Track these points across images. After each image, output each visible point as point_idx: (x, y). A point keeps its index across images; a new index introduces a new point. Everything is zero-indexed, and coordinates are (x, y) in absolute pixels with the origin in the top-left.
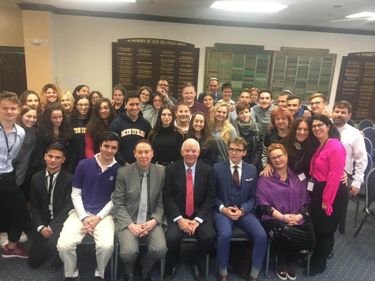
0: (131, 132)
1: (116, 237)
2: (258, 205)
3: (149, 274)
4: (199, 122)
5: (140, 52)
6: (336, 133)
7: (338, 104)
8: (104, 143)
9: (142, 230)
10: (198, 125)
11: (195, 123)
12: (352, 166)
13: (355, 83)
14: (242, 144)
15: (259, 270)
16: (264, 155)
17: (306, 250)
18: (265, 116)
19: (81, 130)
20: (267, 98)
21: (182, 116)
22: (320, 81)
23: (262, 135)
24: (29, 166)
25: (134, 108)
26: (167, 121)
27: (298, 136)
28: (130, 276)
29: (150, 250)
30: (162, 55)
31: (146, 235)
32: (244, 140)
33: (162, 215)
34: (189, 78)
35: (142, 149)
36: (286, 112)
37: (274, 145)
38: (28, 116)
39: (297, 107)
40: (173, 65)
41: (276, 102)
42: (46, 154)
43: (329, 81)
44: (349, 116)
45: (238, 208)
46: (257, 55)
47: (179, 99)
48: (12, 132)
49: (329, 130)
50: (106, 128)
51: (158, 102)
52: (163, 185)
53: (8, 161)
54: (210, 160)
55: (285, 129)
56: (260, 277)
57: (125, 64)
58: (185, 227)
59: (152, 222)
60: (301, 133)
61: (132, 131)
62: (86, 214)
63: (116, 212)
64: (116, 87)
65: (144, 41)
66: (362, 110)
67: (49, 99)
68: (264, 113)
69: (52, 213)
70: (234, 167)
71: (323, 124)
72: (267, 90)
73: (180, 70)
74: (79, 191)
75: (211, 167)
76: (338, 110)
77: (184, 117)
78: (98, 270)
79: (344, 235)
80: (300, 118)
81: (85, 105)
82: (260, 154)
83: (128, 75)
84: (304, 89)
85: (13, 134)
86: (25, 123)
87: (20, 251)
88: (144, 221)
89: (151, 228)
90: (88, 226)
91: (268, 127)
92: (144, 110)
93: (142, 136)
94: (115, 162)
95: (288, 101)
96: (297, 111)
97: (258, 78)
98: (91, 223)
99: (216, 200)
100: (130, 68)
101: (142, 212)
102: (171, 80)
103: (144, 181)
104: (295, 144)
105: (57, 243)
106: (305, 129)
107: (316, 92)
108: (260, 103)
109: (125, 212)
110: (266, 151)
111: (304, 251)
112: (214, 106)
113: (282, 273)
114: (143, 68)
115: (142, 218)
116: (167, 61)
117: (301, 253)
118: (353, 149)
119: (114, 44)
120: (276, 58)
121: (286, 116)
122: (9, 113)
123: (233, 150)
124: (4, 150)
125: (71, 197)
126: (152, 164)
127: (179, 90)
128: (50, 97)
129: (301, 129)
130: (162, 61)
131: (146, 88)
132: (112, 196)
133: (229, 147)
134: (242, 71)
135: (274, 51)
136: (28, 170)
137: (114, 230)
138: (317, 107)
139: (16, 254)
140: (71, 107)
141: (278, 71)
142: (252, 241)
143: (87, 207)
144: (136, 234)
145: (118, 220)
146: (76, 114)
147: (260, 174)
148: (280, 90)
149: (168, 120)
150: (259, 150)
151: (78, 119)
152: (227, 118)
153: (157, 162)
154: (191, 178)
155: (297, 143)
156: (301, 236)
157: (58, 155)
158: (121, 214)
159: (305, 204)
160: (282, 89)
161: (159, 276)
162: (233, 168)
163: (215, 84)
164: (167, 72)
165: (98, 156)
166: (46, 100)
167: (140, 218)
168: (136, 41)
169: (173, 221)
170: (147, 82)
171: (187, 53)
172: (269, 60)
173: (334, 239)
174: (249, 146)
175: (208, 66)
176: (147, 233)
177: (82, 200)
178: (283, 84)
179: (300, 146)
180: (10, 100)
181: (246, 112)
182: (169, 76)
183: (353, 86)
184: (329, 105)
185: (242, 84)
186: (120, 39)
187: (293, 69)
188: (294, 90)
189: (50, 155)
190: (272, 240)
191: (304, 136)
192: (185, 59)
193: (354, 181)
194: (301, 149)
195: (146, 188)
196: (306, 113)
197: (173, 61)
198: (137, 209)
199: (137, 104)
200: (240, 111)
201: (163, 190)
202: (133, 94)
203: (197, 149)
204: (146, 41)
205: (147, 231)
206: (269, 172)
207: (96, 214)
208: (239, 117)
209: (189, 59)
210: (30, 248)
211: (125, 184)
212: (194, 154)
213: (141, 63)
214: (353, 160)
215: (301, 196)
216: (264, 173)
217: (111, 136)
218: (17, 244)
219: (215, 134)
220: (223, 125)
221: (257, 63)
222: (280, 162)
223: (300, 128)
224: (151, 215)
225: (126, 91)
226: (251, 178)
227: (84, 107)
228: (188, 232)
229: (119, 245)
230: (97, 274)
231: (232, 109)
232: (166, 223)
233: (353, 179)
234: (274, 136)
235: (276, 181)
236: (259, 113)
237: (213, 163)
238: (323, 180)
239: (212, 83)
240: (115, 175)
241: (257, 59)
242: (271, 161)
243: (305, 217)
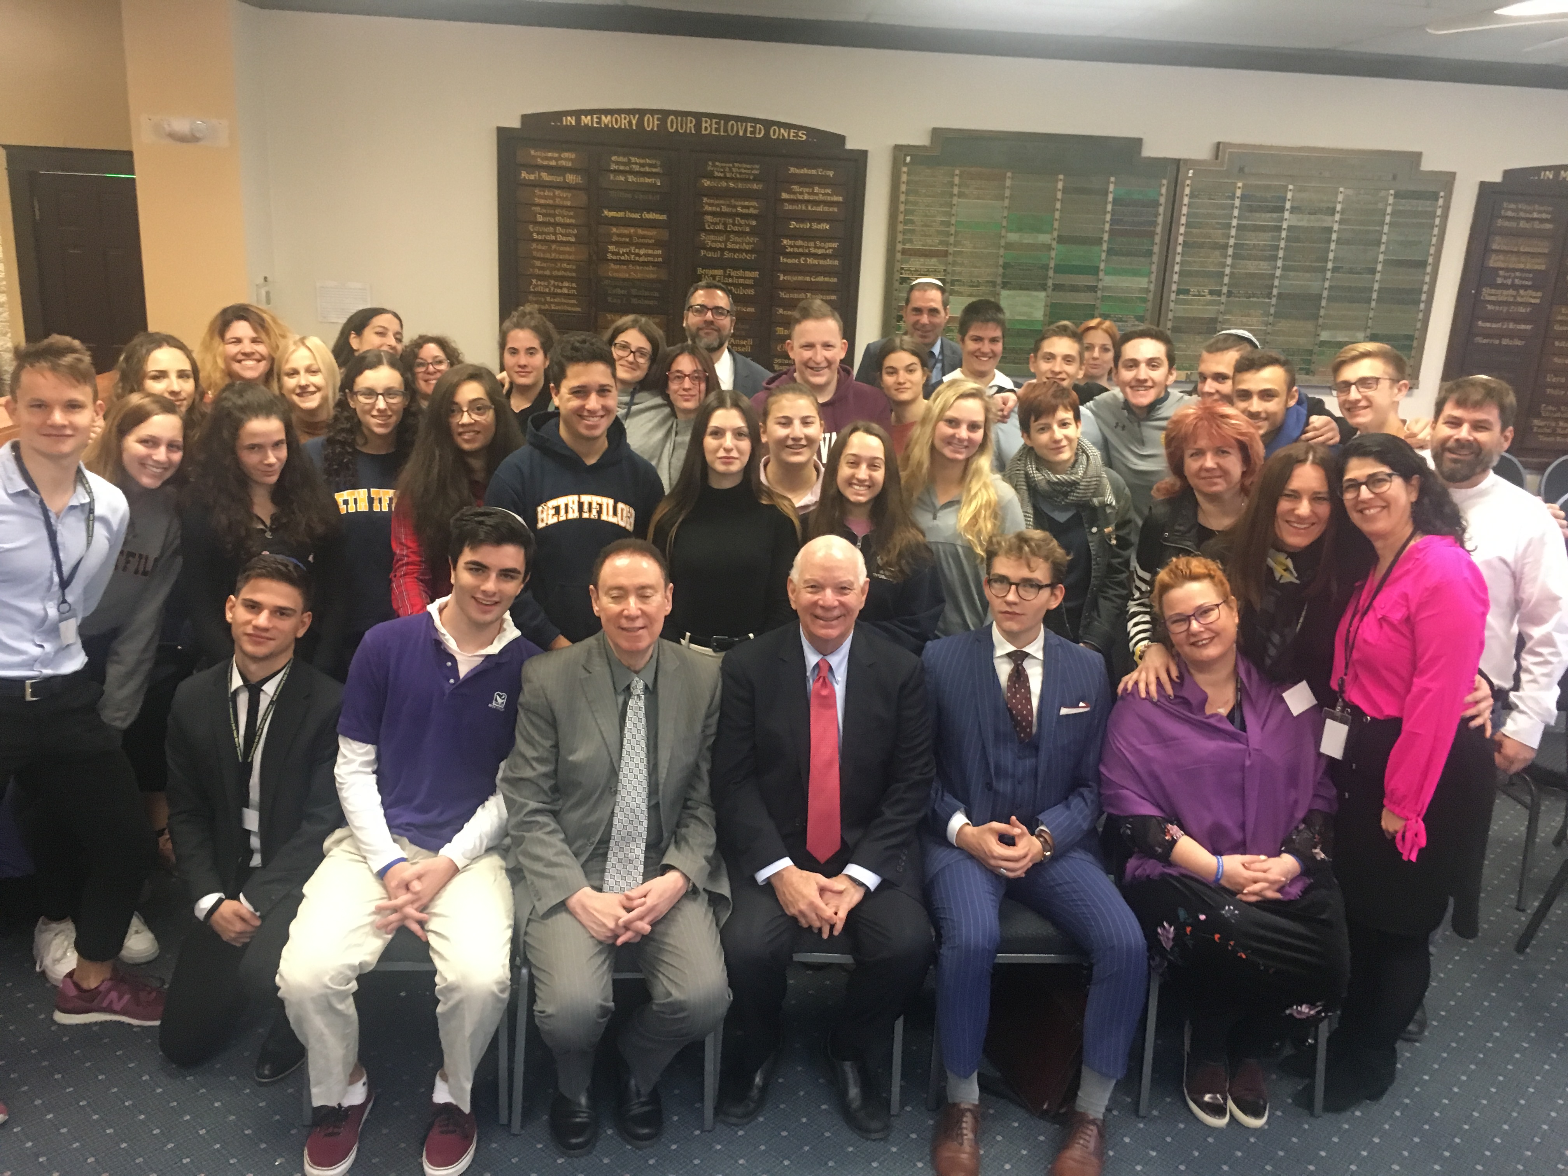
0: (576, 507)
1: (521, 940)
2: (1110, 816)
3: (655, 1097)
4: (864, 466)
5: (614, 167)
6: (1447, 510)
7: (1459, 386)
8: (467, 556)
9: (625, 916)
10: (858, 480)
11: (845, 471)
12: (1513, 652)
13: (1534, 297)
14: (1046, 558)
15: (1113, 1082)
16: (1138, 605)
17: (1312, 1005)
18: (1142, 443)
19: (371, 501)
20: (1152, 363)
21: (790, 442)
22: (1380, 290)
23: (1129, 521)
24: (160, 649)
25: (587, 407)
26: (728, 460)
27: (1287, 525)
28: (579, 1105)
29: (659, 999)
30: (707, 183)
31: (643, 936)
32: (1055, 543)
33: (710, 852)
34: (820, 279)
35: (623, 581)
36: (1233, 422)
37: (1179, 562)
38: (143, 441)
39: (1278, 404)
40: (754, 223)
41: (1191, 382)
42: (232, 597)
43: (1420, 291)
44: (1503, 440)
45: (1024, 828)
46: (1112, 179)
47: (776, 367)
48: (74, 502)
49: (1413, 498)
50: (478, 489)
51: (687, 383)
52: (713, 730)
53: (63, 626)
54: (908, 628)
55: (1227, 496)
56: (1115, 1113)
57: (552, 220)
58: (803, 906)
59: (671, 882)
60: (1297, 512)
61: (581, 505)
62: (397, 846)
63: (518, 841)
64: (515, 320)
65: (630, 123)
66: (1555, 412)
67: (236, 367)
68: (1139, 426)
69: (255, 842)
70: (1009, 655)
71: (1390, 475)
72: (1155, 328)
73: (785, 247)
74: (366, 753)
75: (914, 655)
76: (1458, 413)
77: (796, 445)
78: (445, 1079)
79: (1471, 941)
80: (1296, 450)
81: (388, 392)
82: (1119, 601)
83: (565, 265)
84: (1310, 326)
85: (78, 512)
86: (133, 469)
87: (127, 997)
88: (635, 879)
89: (664, 908)
90: (403, 898)
91: (1155, 487)
92: (627, 415)
93: (622, 524)
94: (512, 633)
95: (1239, 377)
96: (1280, 418)
97: (1113, 278)
98: (416, 886)
99: (932, 793)
100: (573, 239)
101: (628, 844)
102: (745, 286)
103: (636, 714)
104: (1270, 561)
105: (278, 966)
106: (1315, 498)
107: (1361, 335)
108: (1123, 385)
109: (557, 840)
110: (1144, 587)
111: (1305, 1009)
112: (927, 397)
113: (1207, 1098)
114: (630, 236)
115: (625, 867)
116: (728, 206)
117: (1291, 1015)
118: (1517, 579)
119: (505, 136)
120: (1191, 192)
121: (1233, 441)
122: (54, 426)
123: (1005, 586)
124: (43, 580)
125: (333, 779)
126: (666, 642)
127: (780, 331)
128: (240, 357)
129: (1296, 496)
130: (708, 208)
131: (634, 324)
132: (500, 775)
133: (988, 573)
134: (1049, 248)
135: (1186, 161)
136: (157, 664)
137: (512, 916)
138: (1366, 398)
139: (109, 1010)
140: (325, 399)
141: (1201, 246)
142: (1086, 965)
143: (398, 821)
144: (602, 934)
145: (527, 874)
146: (350, 431)
147: (1121, 686)
148: (1210, 326)
149: (734, 454)
150: (1113, 583)
151: (356, 452)
152: (982, 447)
153: (688, 634)
154: (828, 701)
155: (1282, 557)
156: (1289, 946)
157: (282, 602)
158: (538, 850)
159: (1311, 811)
160: (1219, 326)
161: (697, 1105)
162: (1006, 660)
163: (934, 305)
164: (727, 255)
165: (441, 610)
166: (223, 371)
167: (619, 866)
168: (598, 123)
169: (755, 881)
170: (646, 298)
171: (814, 172)
172: (1162, 200)
173: (1432, 958)
174: (1071, 565)
175: (901, 227)
176: (648, 928)
177: (380, 791)
178: (1220, 303)
179: (1290, 564)
180: (54, 369)
181: (1063, 424)
182: (736, 268)
183: (1522, 310)
184: (1415, 391)
185: (1046, 306)
186: (530, 112)
187: (1262, 240)
188: (1269, 329)
189: (251, 601)
190: (1169, 961)
191: (1313, 524)
192: (806, 197)
193: (1514, 714)
194: (1297, 582)
195: (643, 744)
196: (1315, 429)
197: (753, 207)
198: (603, 828)
199: (603, 391)
200: (1036, 420)
201: (714, 749)
202: (587, 345)
203: (857, 577)
204: (640, 122)
205: (648, 919)
206: (1158, 678)
207: (435, 849)
208: (1029, 444)
209: (821, 197)
210: (166, 986)
211: (553, 724)
212: (843, 599)
213: (621, 214)
214: (1515, 629)
215: (1293, 779)
216: (1136, 683)
217: (495, 527)
218: (115, 970)
219: (930, 516)
220: (968, 479)
221: (1113, 213)
222: (1205, 636)
223: (1293, 491)
224: (663, 854)
225: (556, 336)
226: (1081, 704)
227: (381, 404)
228: (817, 924)
229: (531, 976)
230: (442, 1095)
231: (1002, 410)
232: (725, 889)
233: (1509, 707)
234: (1180, 525)
235: (1190, 715)
236: (1119, 429)
237: (924, 638)
238: (1390, 711)
239: (918, 299)
240: (514, 689)
241: (1110, 198)
242: (1166, 629)
243: (1308, 866)
